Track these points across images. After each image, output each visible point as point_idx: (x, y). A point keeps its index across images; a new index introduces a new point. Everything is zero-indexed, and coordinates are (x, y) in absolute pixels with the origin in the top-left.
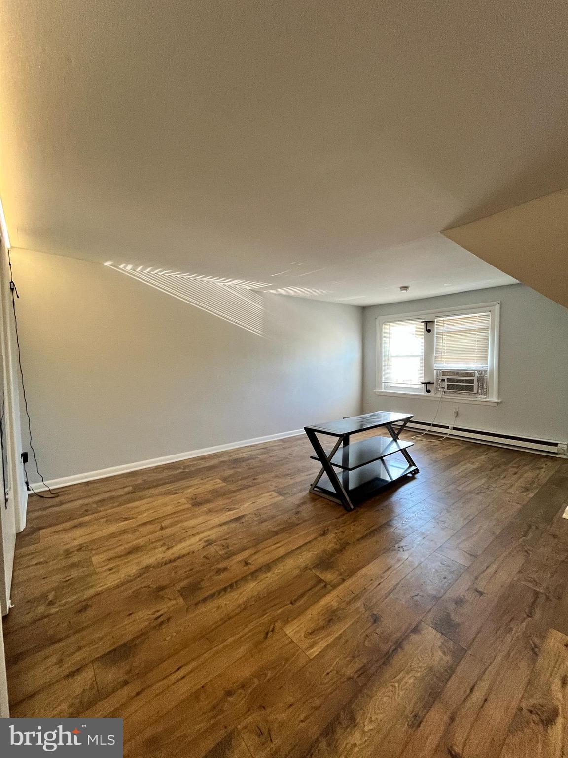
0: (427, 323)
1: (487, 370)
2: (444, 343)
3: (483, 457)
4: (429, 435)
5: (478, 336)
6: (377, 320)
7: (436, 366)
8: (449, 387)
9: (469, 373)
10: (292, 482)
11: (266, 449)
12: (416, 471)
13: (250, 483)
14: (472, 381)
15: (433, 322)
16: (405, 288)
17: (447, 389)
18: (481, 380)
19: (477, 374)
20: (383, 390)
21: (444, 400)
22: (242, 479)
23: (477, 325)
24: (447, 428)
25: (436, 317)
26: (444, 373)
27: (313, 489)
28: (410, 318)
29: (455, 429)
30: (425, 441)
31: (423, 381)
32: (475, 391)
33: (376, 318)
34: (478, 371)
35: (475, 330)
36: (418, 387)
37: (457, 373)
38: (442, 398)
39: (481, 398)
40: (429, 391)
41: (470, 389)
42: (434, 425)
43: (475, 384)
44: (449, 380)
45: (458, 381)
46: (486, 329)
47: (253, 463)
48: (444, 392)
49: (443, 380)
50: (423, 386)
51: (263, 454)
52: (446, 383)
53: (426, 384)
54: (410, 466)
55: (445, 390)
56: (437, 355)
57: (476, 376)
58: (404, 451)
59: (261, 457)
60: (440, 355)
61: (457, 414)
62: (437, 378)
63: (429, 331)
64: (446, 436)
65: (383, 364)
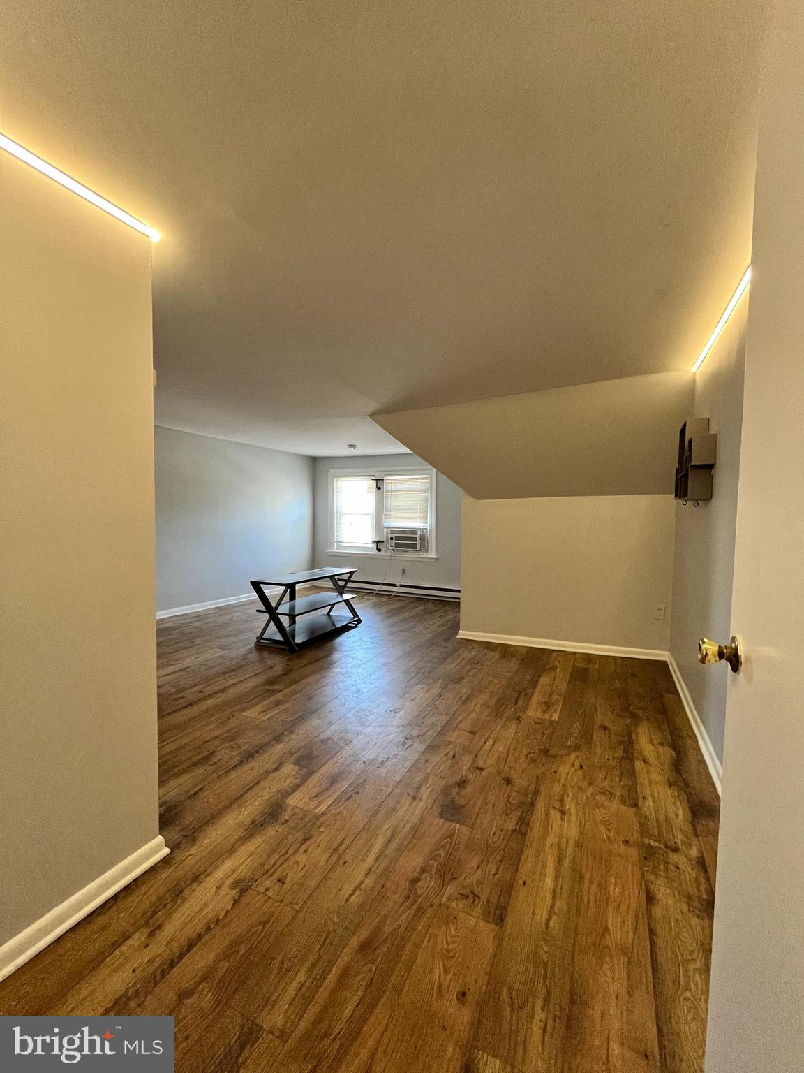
0: (377, 480)
1: (426, 529)
2: (393, 502)
3: (421, 608)
4: (380, 594)
5: (420, 495)
6: (329, 473)
7: (386, 524)
8: (397, 546)
9: (414, 532)
10: (236, 640)
11: (198, 617)
12: (359, 621)
13: (189, 645)
14: (415, 539)
15: (383, 480)
16: (352, 446)
17: (396, 547)
18: (423, 538)
19: (419, 532)
20: (335, 550)
21: (392, 558)
22: (176, 643)
23: (419, 486)
24: (395, 585)
25: (386, 475)
26: (392, 532)
27: (259, 641)
28: (362, 474)
29: (402, 586)
30: (375, 600)
31: (374, 540)
32: (418, 549)
33: (328, 472)
34: (420, 529)
35: (416, 491)
36: (370, 546)
37: (404, 532)
38: (391, 556)
39: (424, 555)
40: (379, 550)
41: (414, 546)
42: (384, 584)
43: (418, 542)
44: (397, 539)
45: (404, 539)
46: (426, 490)
47: (187, 630)
48: (393, 550)
49: (392, 539)
50: (374, 545)
51: (196, 621)
52: (394, 541)
53: (377, 542)
54: (354, 617)
55: (394, 548)
56: (387, 513)
57: (419, 534)
58: (347, 602)
59: (195, 624)
60: (389, 513)
61: (404, 571)
62: (387, 537)
63: (379, 489)
64: (393, 594)
65: (335, 522)
